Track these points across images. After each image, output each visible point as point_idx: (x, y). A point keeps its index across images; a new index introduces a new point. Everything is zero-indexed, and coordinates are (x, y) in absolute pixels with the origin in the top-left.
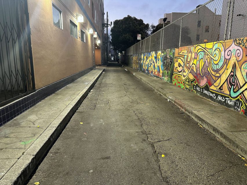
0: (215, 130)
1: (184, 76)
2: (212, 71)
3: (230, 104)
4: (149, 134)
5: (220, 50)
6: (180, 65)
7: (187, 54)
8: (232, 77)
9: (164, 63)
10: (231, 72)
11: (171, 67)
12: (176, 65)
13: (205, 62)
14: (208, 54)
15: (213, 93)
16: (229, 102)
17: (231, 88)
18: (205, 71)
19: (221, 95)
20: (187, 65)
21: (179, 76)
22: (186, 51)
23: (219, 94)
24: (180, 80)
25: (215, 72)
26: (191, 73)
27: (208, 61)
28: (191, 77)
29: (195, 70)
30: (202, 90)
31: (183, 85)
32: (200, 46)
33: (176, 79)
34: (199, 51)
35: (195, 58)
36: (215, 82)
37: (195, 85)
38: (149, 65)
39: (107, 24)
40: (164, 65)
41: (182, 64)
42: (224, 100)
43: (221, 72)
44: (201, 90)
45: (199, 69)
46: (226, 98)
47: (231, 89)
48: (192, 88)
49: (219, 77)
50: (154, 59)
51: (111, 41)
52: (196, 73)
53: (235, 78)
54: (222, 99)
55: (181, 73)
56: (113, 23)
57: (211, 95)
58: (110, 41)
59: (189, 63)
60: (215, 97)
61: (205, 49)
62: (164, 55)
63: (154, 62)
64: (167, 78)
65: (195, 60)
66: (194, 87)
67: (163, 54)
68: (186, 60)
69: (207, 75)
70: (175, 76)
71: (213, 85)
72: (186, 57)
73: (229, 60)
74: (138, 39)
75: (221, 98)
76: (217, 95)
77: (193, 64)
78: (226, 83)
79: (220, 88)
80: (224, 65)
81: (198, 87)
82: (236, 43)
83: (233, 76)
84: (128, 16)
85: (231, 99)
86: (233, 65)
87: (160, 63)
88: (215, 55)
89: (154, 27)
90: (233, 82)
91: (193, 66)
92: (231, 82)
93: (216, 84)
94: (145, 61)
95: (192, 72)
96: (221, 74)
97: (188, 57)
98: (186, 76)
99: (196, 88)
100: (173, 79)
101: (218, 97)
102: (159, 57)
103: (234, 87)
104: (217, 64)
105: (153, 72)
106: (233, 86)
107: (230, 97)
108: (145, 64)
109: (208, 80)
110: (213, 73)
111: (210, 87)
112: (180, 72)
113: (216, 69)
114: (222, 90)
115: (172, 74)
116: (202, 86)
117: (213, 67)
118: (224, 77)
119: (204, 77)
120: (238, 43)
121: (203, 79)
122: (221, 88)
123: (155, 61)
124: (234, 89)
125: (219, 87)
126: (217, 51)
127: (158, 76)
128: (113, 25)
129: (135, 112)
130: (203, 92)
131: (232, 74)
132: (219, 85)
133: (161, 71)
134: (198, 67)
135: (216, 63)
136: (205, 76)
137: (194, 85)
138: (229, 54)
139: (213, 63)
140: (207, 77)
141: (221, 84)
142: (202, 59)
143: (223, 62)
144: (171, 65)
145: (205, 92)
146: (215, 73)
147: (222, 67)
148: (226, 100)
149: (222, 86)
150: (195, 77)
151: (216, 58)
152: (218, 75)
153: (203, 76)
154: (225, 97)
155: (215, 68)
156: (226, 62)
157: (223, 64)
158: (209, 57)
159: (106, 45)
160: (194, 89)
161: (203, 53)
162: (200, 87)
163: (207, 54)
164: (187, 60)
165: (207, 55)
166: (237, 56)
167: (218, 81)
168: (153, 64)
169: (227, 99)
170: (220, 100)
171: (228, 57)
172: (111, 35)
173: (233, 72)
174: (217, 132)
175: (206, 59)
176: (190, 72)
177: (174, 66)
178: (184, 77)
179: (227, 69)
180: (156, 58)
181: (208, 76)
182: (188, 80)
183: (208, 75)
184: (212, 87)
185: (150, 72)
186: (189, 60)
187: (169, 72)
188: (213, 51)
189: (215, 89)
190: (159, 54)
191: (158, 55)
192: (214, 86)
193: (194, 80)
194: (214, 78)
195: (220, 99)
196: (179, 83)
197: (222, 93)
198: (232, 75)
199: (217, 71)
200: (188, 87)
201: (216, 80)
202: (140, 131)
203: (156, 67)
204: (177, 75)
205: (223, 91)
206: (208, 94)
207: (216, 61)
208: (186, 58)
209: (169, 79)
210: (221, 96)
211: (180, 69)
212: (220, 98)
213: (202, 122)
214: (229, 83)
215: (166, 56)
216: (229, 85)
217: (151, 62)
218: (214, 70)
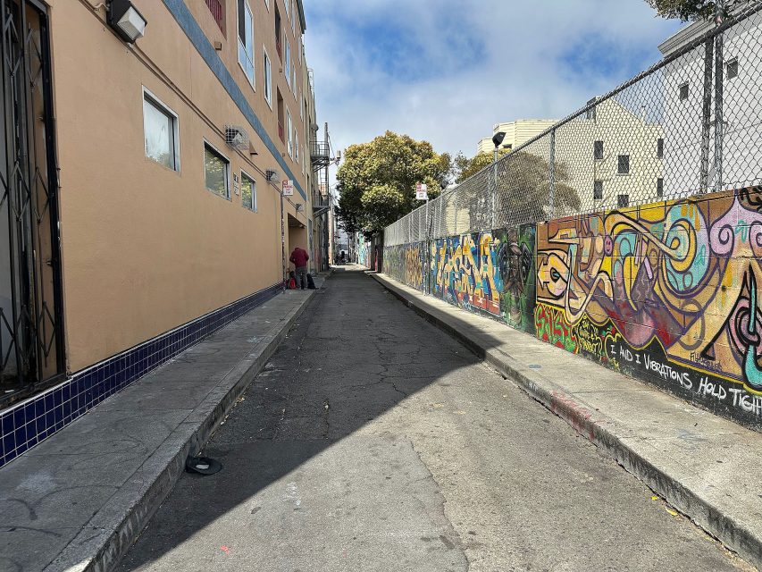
1: (574, 312)
2: (670, 297)
3: (750, 409)
4: (473, 546)
5: (690, 224)
6: (555, 275)
7: (576, 241)
8: (746, 317)
9: (503, 269)
10: (741, 297)
11: (525, 282)
12: (543, 275)
13: (643, 264)
14: (649, 240)
15: (680, 370)
16: (742, 402)
17: (746, 353)
18: (643, 294)
19: (710, 377)
20: (582, 275)
21: (556, 311)
22: (574, 231)
23: (704, 376)
24: (562, 324)
25: (682, 297)
26: (595, 303)
27: (654, 262)
28: (599, 315)
29: (608, 291)
30: (641, 359)
31: (573, 339)
32: (621, 214)
33: (546, 321)
34: (616, 231)
35: (605, 253)
36: (684, 331)
37: (614, 340)
38: (457, 276)
39: (327, 158)
40: (505, 274)
41: (563, 271)
42: (722, 394)
43: (702, 298)
44: (635, 358)
45: (622, 288)
46: (731, 390)
47: (745, 356)
48: (603, 350)
49: (699, 314)
50: (469, 255)
51: (338, 205)
52: (614, 302)
53: (756, 318)
54: (717, 391)
55: (560, 302)
56: (342, 155)
57: (674, 375)
58: (336, 207)
59: (586, 270)
60: (688, 384)
61: (640, 225)
62: (501, 245)
63: (470, 266)
64: (517, 316)
65: (608, 260)
66: (609, 349)
67: (497, 241)
68: (574, 259)
69: (655, 307)
70: (544, 312)
71: (677, 344)
72: (574, 249)
73: (728, 260)
74: (418, 197)
75: (713, 389)
76: (695, 378)
77: (599, 272)
78: (724, 336)
79: (704, 354)
80: (712, 274)
81: (626, 347)
82: (746, 200)
83: (747, 311)
84: (388, 133)
85: (748, 393)
86: (745, 274)
87: (489, 270)
88: (676, 242)
89: (466, 162)
90: (749, 332)
91: (601, 279)
92: (744, 332)
93: (689, 340)
94: (442, 261)
95: (598, 296)
96: (703, 305)
97: (580, 249)
98: (580, 313)
99: (618, 351)
100: (536, 318)
101: (701, 384)
102: (487, 250)
103: (755, 351)
104: (685, 272)
105: (471, 297)
106: (751, 348)
107: (745, 386)
108: (442, 271)
109: (656, 324)
110: (675, 302)
111: (667, 348)
112: (558, 298)
113: (681, 289)
114: (713, 359)
115: (531, 305)
116: (637, 343)
117: (672, 280)
118: (716, 315)
119: (644, 315)
120: (754, 200)
121: (641, 322)
122: (710, 353)
123: (472, 262)
124: (756, 358)
125: (701, 348)
126: (680, 228)
127: (487, 309)
128: (343, 162)
130: (643, 366)
131: (744, 303)
132: (699, 343)
133: (496, 295)
134: (620, 282)
135: (681, 267)
136: (647, 313)
137: (610, 342)
138: (724, 238)
139: (668, 265)
140: (653, 316)
141: (708, 340)
142: (630, 254)
143: (707, 262)
144: (525, 274)
145: (653, 365)
146: (682, 301)
147: (704, 282)
148: (730, 395)
149: (710, 345)
150: (610, 314)
151: (682, 252)
152: (692, 308)
153: (639, 312)
154: (727, 385)
155: (681, 285)
156: (717, 265)
157: (707, 272)
158: (653, 250)
159: (323, 216)
160: (611, 356)
161: (632, 237)
162: (630, 349)
163: (646, 240)
164: (578, 260)
165: (648, 243)
166: (754, 243)
167: (695, 330)
168: (469, 272)
169: (736, 391)
170: (709, 395)
171: (721, 249)
172: (338, 188)
173: (746, 298)
175: (644, 254)
176: (593, 299)
177: (536, 277)
178: (574, 314)
179: (724, 289)
180: (476, 253)
181: (657, 312)
182: (586, 325)
183: (658, 308)
184: (675, 350)
185: (460, 295)
186: (584, 260)
187: (523, 298)
188: (668, 228)
189: (686, 355)
190: (487, 240)
191: (482, 242)
192: (682, 344)
193: (609, 323)
194: (679, 317)
195: (709, 391)
196: (558, 332)
197: (712, 370)
198: (743, 308)
199: (688, 294)
200: (588, 346)
201: (687, 324)
202: (436, 532)
203: (478, 280)
204: (550, 307)
205: (717, 362)
206: (661, 373)
207: (682, 261)
208: (574, 253)
209: (524, 318)
210: (712, 380)
211: (556, 287)
212: (707, 388)
214: (735, 336)
215: (509, 247)
216: (738, 342)
217: (461, 266)
218: (675, 293)
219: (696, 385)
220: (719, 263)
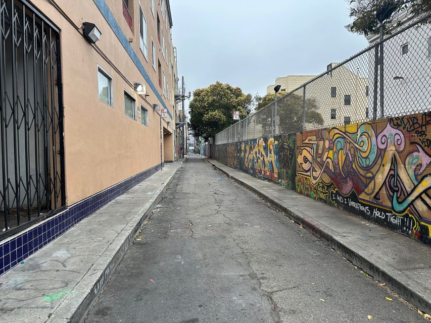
0: (373, 268)
1: (315, 178)
2: (360, 170)
3: (395, 222)
4: (263, 278)
5: (368, 134)
6: (306, 160)
7: (316, 142)
8: (393, 179)
9: (280, 156)
10: (391, 169)
11: (291, 163)
12: (300, 160)
13: (347, 154)
15: (364, 205)
16: (392, 220)
17: (393, 196)
18: (348, 168)
19: (378, 208)
20: (319, 160)
21: (306, 178)
22: (315, 137)
23: (375, 208)
24: (309, 185)
25: (365, 170)
26: (325, 174)
27: (352, 153)
28: (327, 179)
29: (331, 167)
30: (347, 201)
31: (315, 192)
32: (337, 129)
33: (302, 184)
34: (335, 137)
35: (330, 149)
36: (366, 186)
37: (334, 192)
38: (255, 161)
39: (183, 96)
40: (280, 160)
41: (309, 157)
42: (383, 216)
43: (374, 170)
44: (344, 201)
45: (338, 166)
46: (387, 214)
47: (393, 197)
48: (329, 197)
49: (373, 178)
50: (262, 150)
51: (189, 122)
52: (334, 173)
53: (397, 179)
54: (381, 215)
55: (308, 174)
56: (192, 95)
57: (362, 208)
59: (320, 157)
60: (368, 212)
61: (346, 134)
62: (279, 144)
63: (262, 155)
64: (286, 181)
65: (331, 152)
66: (332, 197)
67: (276, 142)
68: (315, 150)
69: (351, 174)
70: (300, 179)
71: (363, 193)
72: (315, 146)
73: (385, 151)
74: (234, 118)
75: (379, 214)
76: (372, 209)
77: (327, 158)
78: (384, 188)
79: (375, 197)
80: (378, 159)
81: (340, 195)
82: (392, 123)
83: (393, 176)
84: (217, 83)
85: (394, 215)
86: (392, 158)
87: (272, 157)
88: (362, 143)
89: (260, 99)
90: (394, 186)
91: (328, 162)
92: (392, 186)
93: (368, 191)
94: (248, 153)
95: (327, 171)
96: (374, 174)
97: (318, 146)
98: (318, 179)
99: (336, 198)
100: (297, 183)
101: (374, 212)
102: (271, 146)
103: (397, 194)
104: (367, 158)
105: (263, 172)
106: (395, 193)
107: (393, 212)
108: (248, 158)
109: (354, 183)
110: (362, 172)
111: (359, 195)
112: (307, 171)
113: (365, 166)
114: (379, 199)
115: (294, 175)
116: (345, 193)
117: (361, 162)
118: (380, 179)
119: (348, 179)
120: (395, 124)
121: (346, 183)
122: (378, 197)
123: (264, 153)
124: (397, 198)
125: (374, 194)
126: (364, 136)
127: (272, 178)
128: (192, 98)
129: (236, 241)
130: (348, 204)
131: (392, 172)
132: (373, 192)
133: (276, 171)
134: (337, 163)
135: (364, 155)
136: (350, 178)
137: (332, 192)
138: (383, 141)
139: (359, 156)
140: (352, 180)
141: (377, 190)
142: (341, 149)
143: (376, 153)
144: (291, 159)
145: (352, 204)
146: (365, 172)
147: (375, 162)
148: (387, 216)
149: (378, 193)
150: (332, 179)
151: (365, 148)
152: (369, 175)
153: (346, 178)
154: (385, 211)
155: (364, 164)
156: (380, 154)
157: (376, 158)
158: (352, 147)
159: (181, 128)
160: (333, 200)
161: (342, 140)
162: (342, 196)
163: (349, 142)
164: (317, 152)
165: (350, 144)
166: (396, 144)
167: (371, 185)
168: (262, 158)
169: (389, 214)
170: (377, 217)
171: (382, 147)
172: (189, 112)
173: (393, 170)
174: (376, 271)
175: (348, 149)
176: (324, 172)
177: (296, 161)
178: (315, 179)
179: (383, 166)
180: (265, 148)
181: (354, 177)
182: (321, 185)
183: (354, 175)
184: (362, 196)
185: (257, 171)
186: (320, 152)
187: (290, 172)
188: (358, 136)
189: (367, 198)
190: (271, 142)
191: (269, 143)
192: (366, 193)
193: (332, 184)
194: (364, 180)
195: (377, 215)
196: (307, 189)
197: (379, 205)
198: (391, 175)
199: (368, 169)
200: (322, 196)
201: (368, 182)
203: (267, 163)
204: (303, 176)
205: (381, 201)
206: (356, 207)
207: (365, 152)
208: (315, 149)
209: (290, 182)
210: (379, 210)
211: (306, 166)
212: (377, 213)
213: (350, 254)
214: (388, 188)
215: (283, 145)
216: (390, 191)
217: (258, 155)
218: (362, 167)
219: (372, 213)
220: (381, 153)
